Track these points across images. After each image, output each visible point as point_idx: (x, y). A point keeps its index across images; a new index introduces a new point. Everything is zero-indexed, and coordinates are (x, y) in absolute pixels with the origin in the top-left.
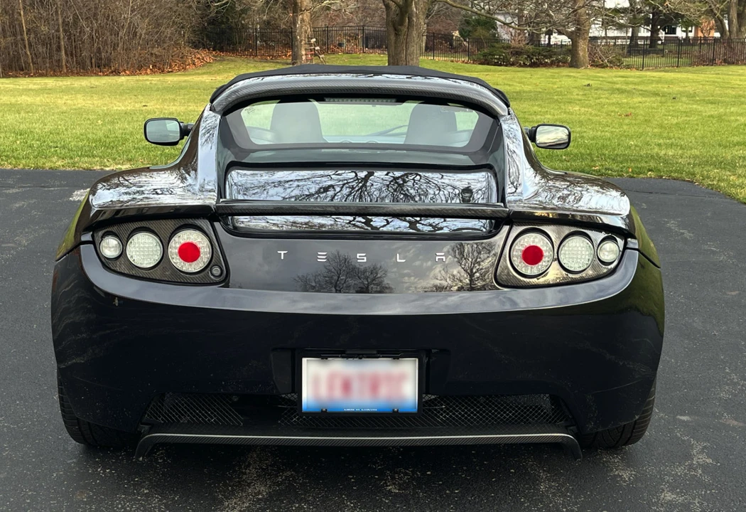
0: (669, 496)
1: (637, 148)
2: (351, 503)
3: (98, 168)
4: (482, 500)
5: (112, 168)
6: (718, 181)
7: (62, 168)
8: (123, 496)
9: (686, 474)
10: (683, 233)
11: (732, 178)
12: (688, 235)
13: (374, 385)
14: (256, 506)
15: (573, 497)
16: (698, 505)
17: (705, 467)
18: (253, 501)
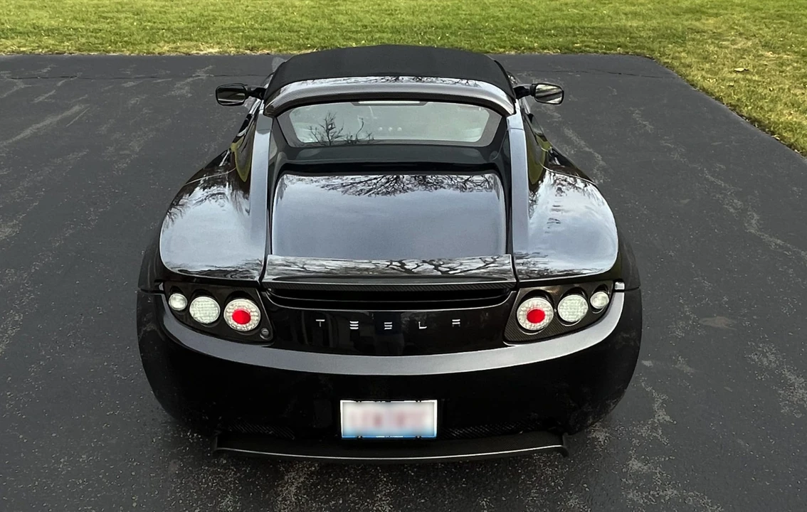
0: (635, 465)
1: (609, 19)
2: (384, 477)
3: (195, 52)
4: (488, 472)
5: (205, 52)
6: (672, 58)
7: (167, 54)
8: (206, 468)
9: (649, 435)
10: (645, 126)
11: (682, 54)
12: (649, 128)
13: (401, 419)
14: (309, 481)
15: (560, 467)
16: (659, 475)
17: (664, 425)
18: (308, 475)
